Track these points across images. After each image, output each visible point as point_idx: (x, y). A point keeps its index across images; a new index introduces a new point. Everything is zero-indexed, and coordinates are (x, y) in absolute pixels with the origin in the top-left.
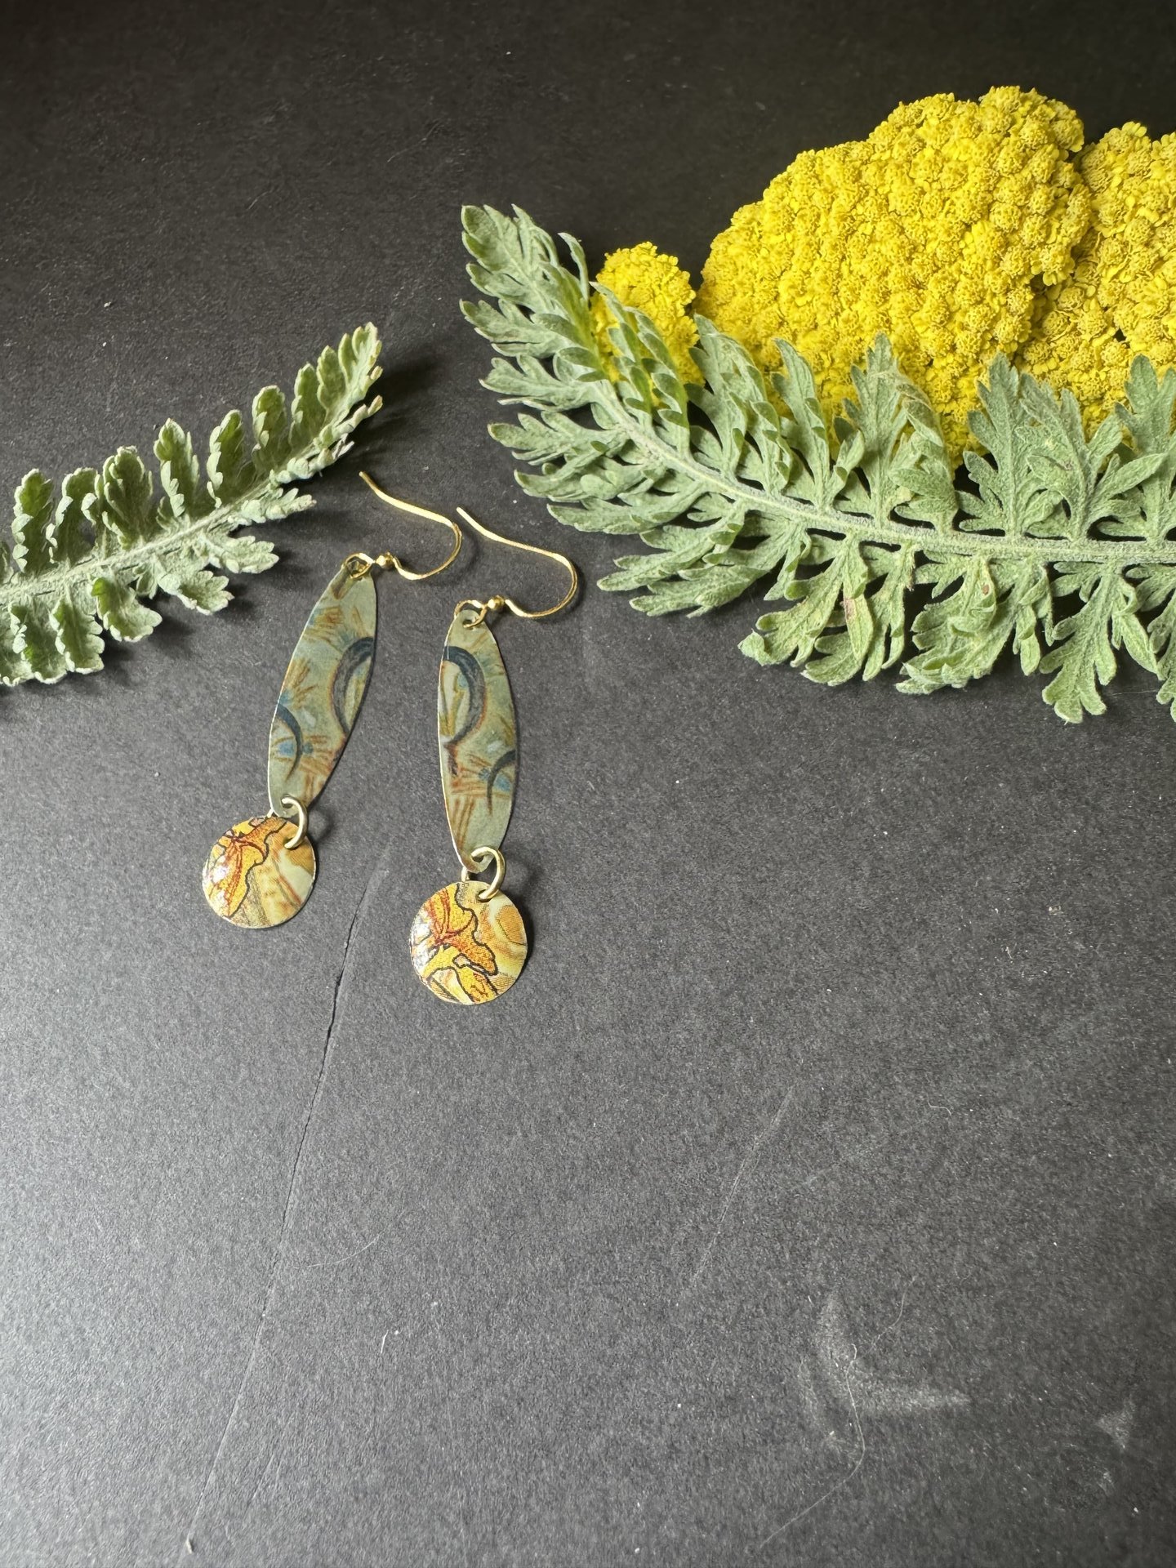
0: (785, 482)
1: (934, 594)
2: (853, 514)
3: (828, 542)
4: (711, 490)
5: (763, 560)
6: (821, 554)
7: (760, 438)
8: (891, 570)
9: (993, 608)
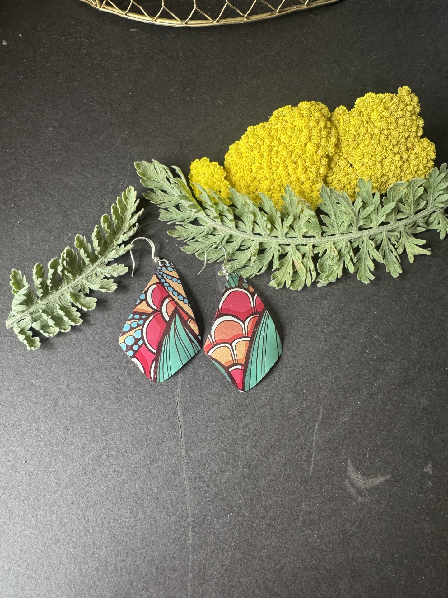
0: (269, 232)
1: (320, 255)
2: (292, 238)
3: (285, 247)
4: (245, 239)
5: (268, 257)
6: (284, 251)
7: (258, 220)
8: (306, 252)
9: (338, 257)
